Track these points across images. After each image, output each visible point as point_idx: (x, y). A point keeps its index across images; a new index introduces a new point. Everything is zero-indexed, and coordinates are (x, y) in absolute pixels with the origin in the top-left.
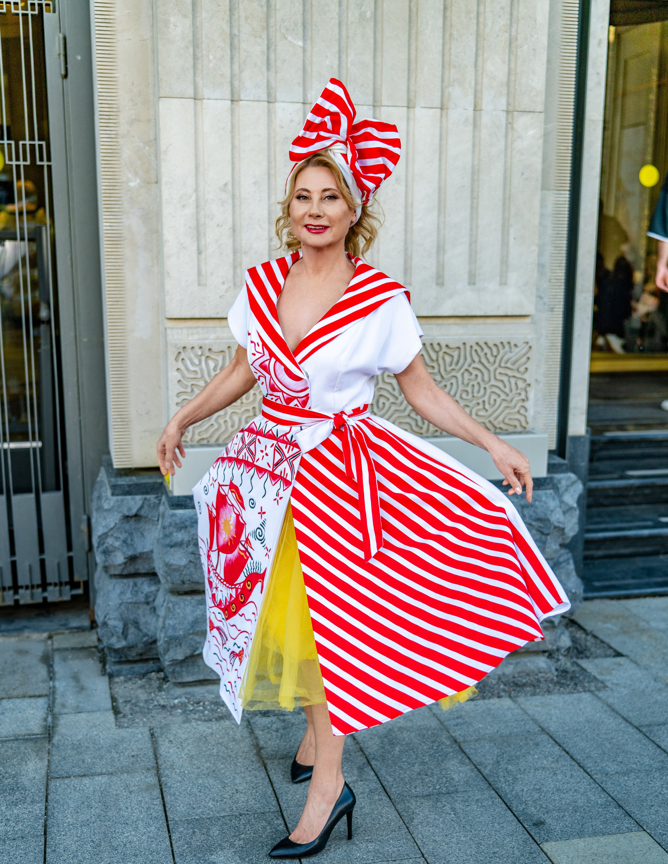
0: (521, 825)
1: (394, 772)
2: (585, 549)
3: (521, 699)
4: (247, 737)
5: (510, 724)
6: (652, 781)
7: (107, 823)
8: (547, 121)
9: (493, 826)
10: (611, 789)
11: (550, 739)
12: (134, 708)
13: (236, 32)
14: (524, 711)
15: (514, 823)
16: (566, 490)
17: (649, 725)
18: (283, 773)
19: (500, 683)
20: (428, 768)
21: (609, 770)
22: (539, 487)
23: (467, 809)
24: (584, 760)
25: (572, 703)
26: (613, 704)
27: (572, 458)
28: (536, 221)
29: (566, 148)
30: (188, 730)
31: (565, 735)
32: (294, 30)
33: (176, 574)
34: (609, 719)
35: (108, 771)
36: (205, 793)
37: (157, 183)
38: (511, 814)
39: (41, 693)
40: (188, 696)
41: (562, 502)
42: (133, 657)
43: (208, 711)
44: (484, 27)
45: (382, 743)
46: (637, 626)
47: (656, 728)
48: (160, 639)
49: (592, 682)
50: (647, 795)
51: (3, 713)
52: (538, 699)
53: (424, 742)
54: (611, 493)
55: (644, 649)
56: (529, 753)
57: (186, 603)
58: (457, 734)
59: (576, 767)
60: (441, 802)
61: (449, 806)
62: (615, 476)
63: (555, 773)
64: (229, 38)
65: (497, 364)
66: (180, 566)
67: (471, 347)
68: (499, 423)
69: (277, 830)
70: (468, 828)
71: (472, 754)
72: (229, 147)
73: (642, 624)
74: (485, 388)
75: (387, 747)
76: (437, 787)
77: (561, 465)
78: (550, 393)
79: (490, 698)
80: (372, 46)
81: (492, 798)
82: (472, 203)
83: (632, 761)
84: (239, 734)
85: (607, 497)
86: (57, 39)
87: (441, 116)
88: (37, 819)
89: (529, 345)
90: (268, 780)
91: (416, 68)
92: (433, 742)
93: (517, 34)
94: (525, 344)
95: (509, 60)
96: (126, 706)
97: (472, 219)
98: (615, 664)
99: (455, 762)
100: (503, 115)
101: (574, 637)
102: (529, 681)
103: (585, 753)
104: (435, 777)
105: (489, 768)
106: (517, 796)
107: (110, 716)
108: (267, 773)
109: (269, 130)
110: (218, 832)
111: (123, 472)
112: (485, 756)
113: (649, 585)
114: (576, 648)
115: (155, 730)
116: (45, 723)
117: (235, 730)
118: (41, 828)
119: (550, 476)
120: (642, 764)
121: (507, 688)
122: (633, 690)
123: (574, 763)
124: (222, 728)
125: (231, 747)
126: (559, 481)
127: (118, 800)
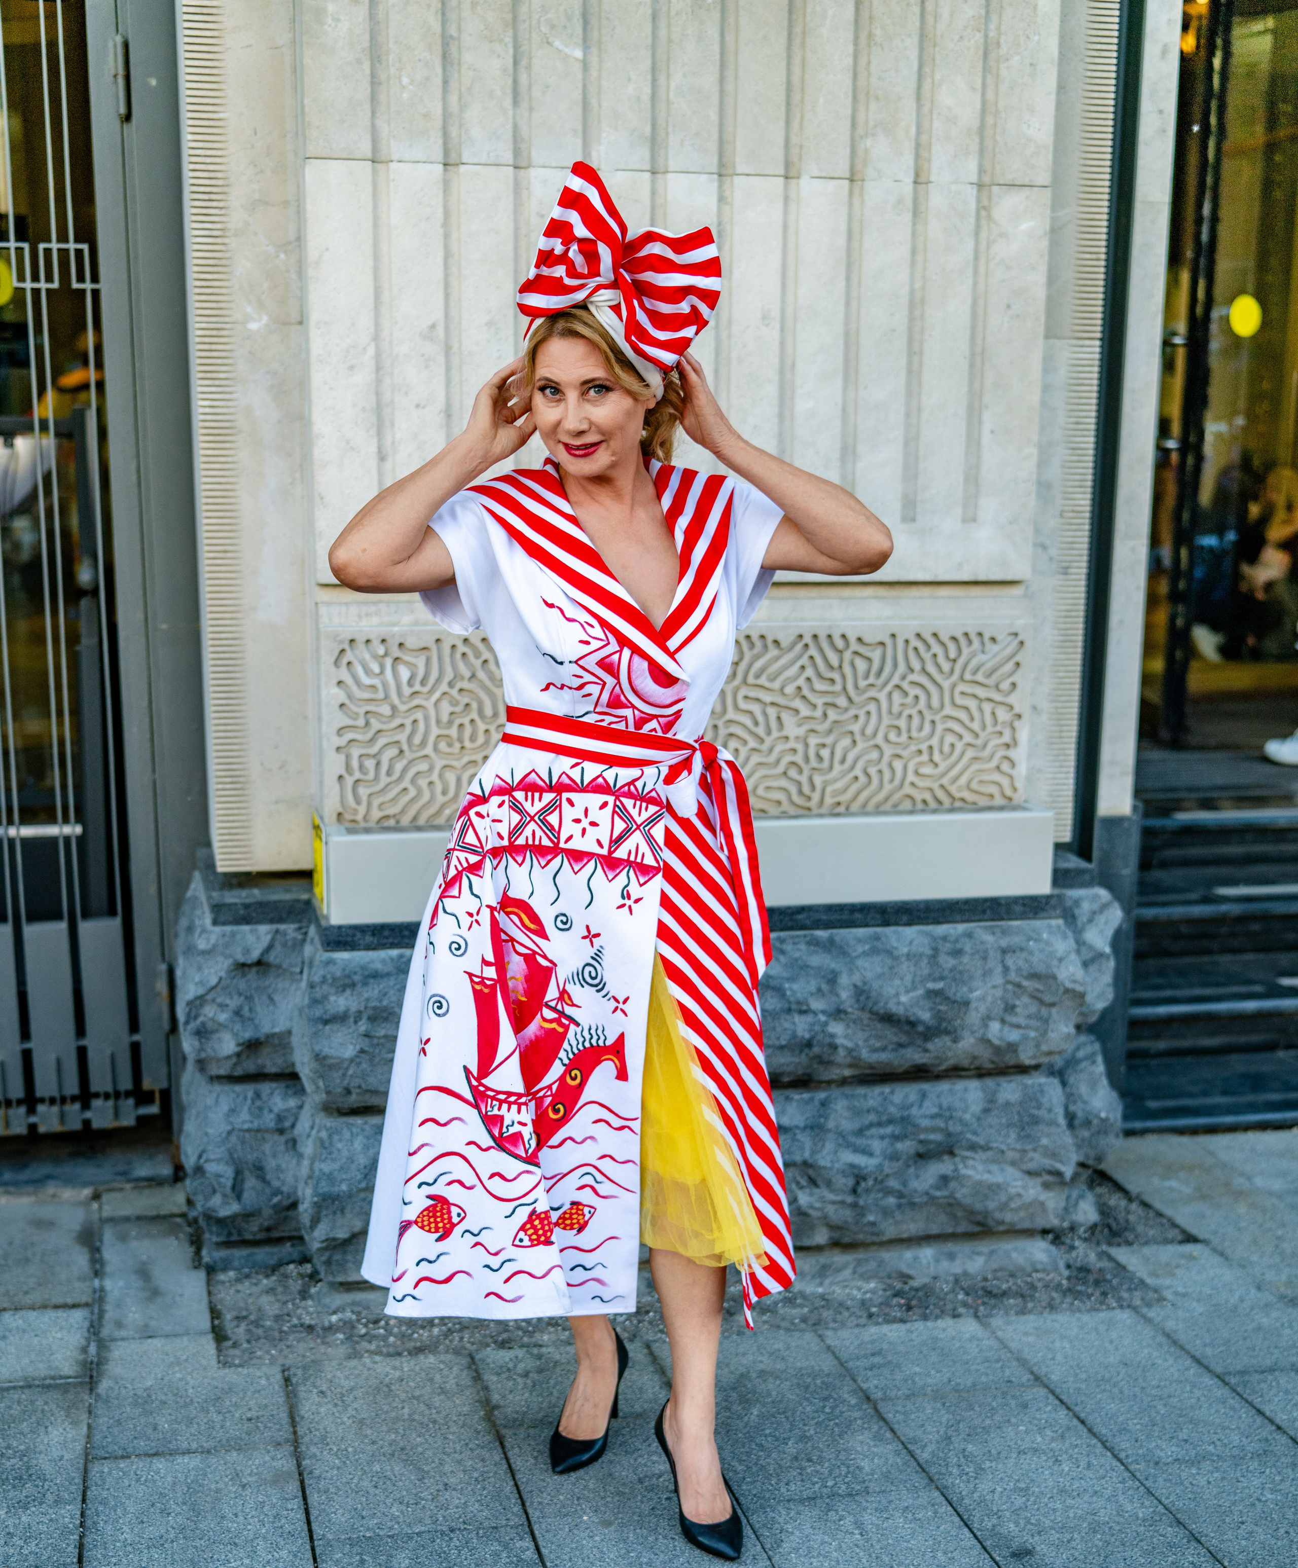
0: (987, 1556)
1: (748, 1454)
2: (1131, 1037)
3: (997, 1321)
4: (467, 1387)
5: (973, 1368)
6: (1243, 1476)
7: (198, 1543)
8: (1057, 203)
9: (934, 1557)
10: (1164, 1491)
11: (1051, 1397)
12: (254, 1330)
13: (453, 31)
14: (1004, 1343)
15: (974, 1552)
16: (1090, 921)
17: (1242, 1373)
18: (535, 1454)
19: (957, 1290)
20: (813, 1448)
21: (1163, 1454)
22: (1036, 913)
23: (885, 1525)
24: (1114, 1436)
25: (1097, 1329)
26: (1176, 1332)
27: (1106, 859)
28: (1035, 397)
29: (1094, 256)
30: (356, 1372)
31: (1080, 1389)
32: (565, 27)
33: (335, 1075)
34: (1166, 1360)
35: (202, 1447)
36: (385, 1490)
37: (301, 323)
38: (968, 1534)
39: (77, 1301)
40: (356, 1309)
41: (1080, 943)
42: (254, 1234)
43: (395, 1336)
44: (936, 21)
45: (726, 1401)
46: (1227, 1184)
47: (1256, 1377)
48: (304, 1199)
49: (1136, 1289)
50: (1234, 1503)
51: (4, 1338)
52: (1029, 1322)
53: (807, 1399)
54: (1184, 929)
55: (1240, 1229)
56: (1009, 1421)
57: (354, 1130)
58: (871, 1385)
59: (1099, 1449)
60: (837, 1511)
61: (851, 1518)
62: (1193, 896)
63: (1057, 1460)
64: (439, 43)
65: (956, 676)
66: (343, 1060)
67: (907, 641)
68: (960, 789)
69: (520, 1560)
70: (886, 1559)
71: (899, 1423)
72: (440, 254)
73: (1239, 1182)
74: (933, 722)
75: (736, 1408)
76: (830, 1484)
77: (1080, 872)
78: (1061, 731)
79: (937, 1317)
80: (718, 57)
81: (933, 1505)
82: (910, 362)
83: (1206, 1438)
84: (453, 1381)
85: (1180, 936)
86: (111, 44)
87: (851, 194)
88: (65, 1533)
89: (1020, 638)
90: (506, 1466)
91: (802, 100)
92: (825, 1399)
93: (999, 35)
94: (1012, 637)
95: (984, 85)
96: (238, 1326)
97: (909, 394)
98: (1183, 1256)
99: (865, 1436)
100: (974, 191)
101: (1104, 1204)
102: (1014, 1288)
103: (1116, 1423)
104: (827, 1464)
105: (930, 1449)
106: (982, 1501)
107: (209, 1345)
108: (505, 1453)
109: (516, 221)
110: (407, 1561)
111: (234, 881)
112: (923, 1425)
113: (1254, 1108)
114: (1109, 1226)
115: (293, 1371)
116: (83, 1356)
117: (445, 1372)
118: (73, 1551)
119: (1057, 891)
120: (1226, 1445)
121: (970, 1300)
122: (1214, 1305)
123: (1095, 1441)
124: (421, 1369)
125: (437, 1404)
126: (1077, 902)
127: (220, 1500)
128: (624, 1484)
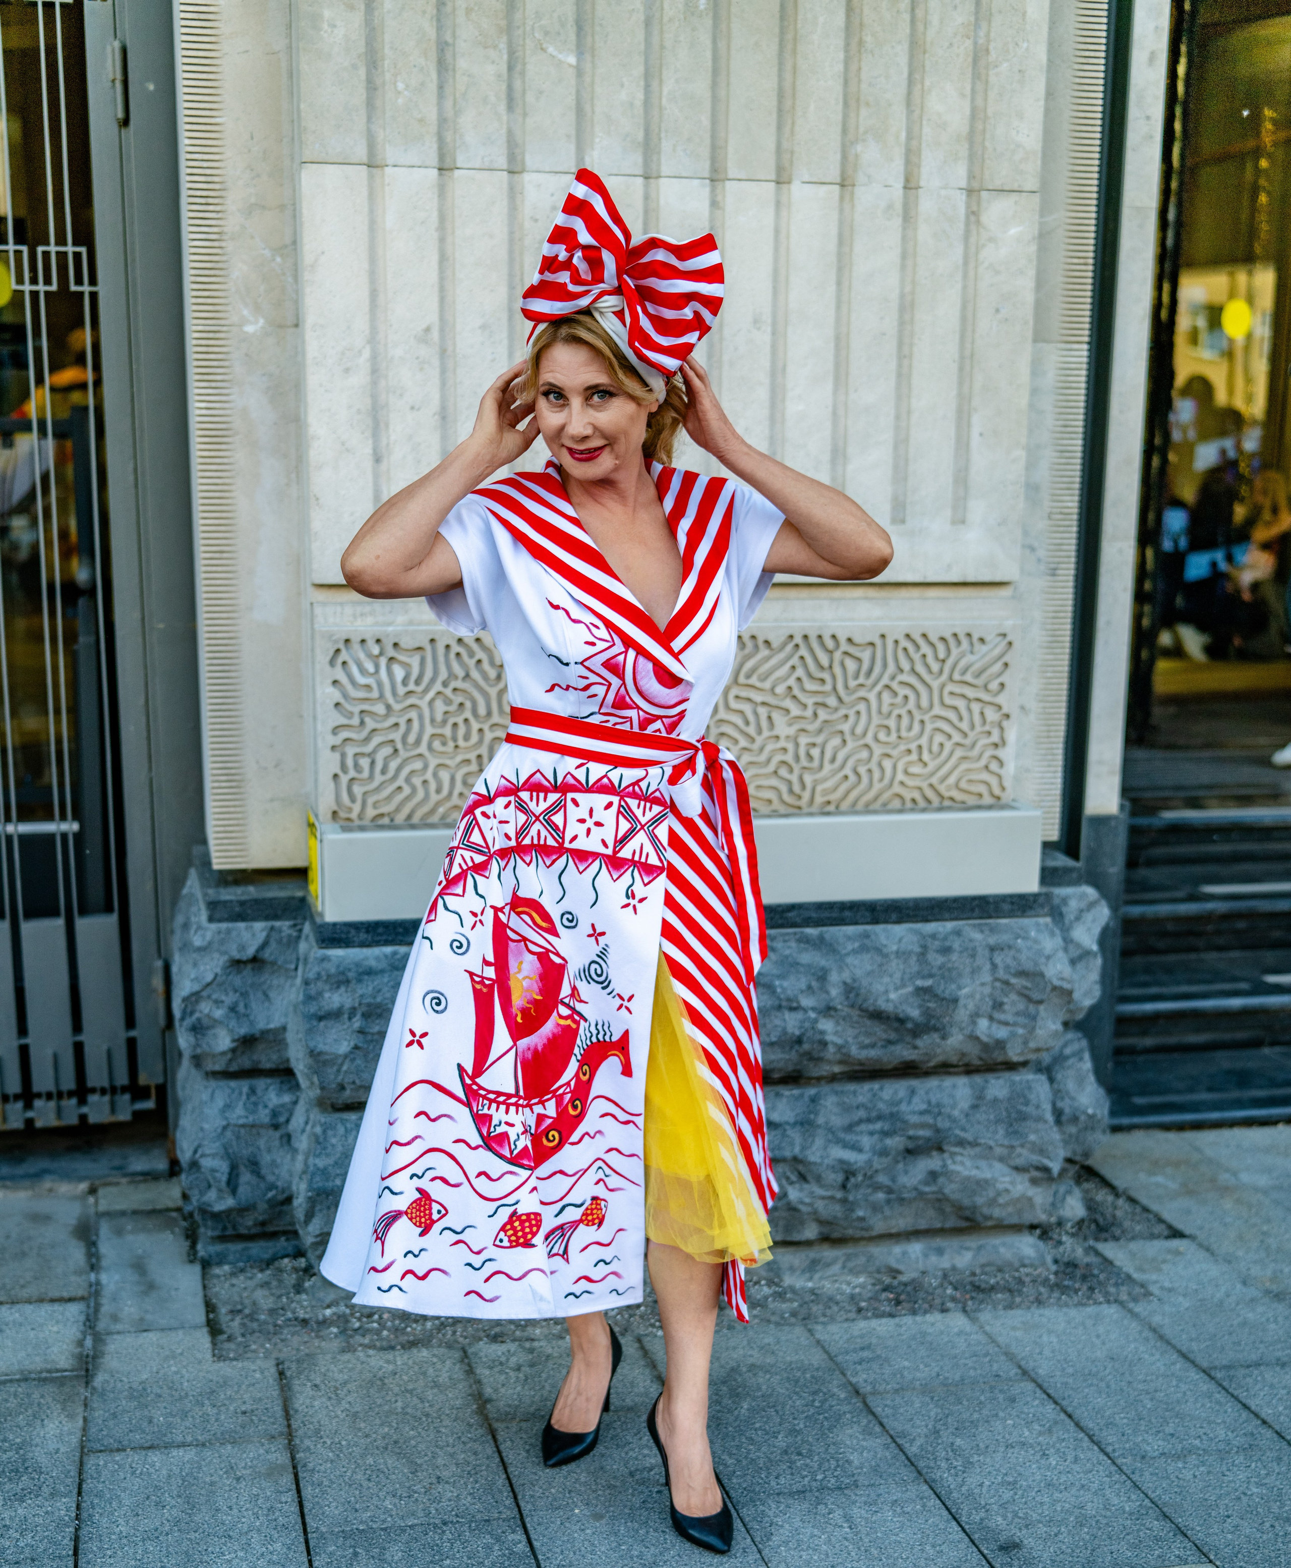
0: (975, 1549)
1: (738, 1447)
2: (1118, 1034)
3: (985, 1316)
4: (460, 1381)
5: (963, 1361)
6: (1229, 1470)
7: (192, 1536)
8: (1045, 209)
9: (923, 1550)
10: (1150, 1485)
11: (1038, 1391)
12: (249, 1324)
13: (448, 37)
14: (991, 1338)
15: (963, 1546)
16: (1078, 919)
17: (1228, 1367)
18: (527, 1447)
19: (946, 1284)
20: (803, 1442)
21: (1149, 1448)
22: (1024, 911)
23: (874, 1518)
24: (1101, 1430)
25: (1083, 1324)
26: (1162, 1326)
27: (1093, 856)
28: (1023, 401)
29: (1082, 261)
30: (350, 1365)
31: (1066, 1383)
32: (559, 34)
33: (329, 1071)
34: (1152, 1355)
35: (197, 1440)
36: (378, 1483)
37: (296, 326)
38: (957, 1528)
39: (73, 1294)
41: (1068, 941)
42: (249, 1228)
43: (388, 1330)
44: (925, 28)
46: (1213, 1180)
47: (1243, 1371)
48: (298, 1193)
49: (1123, 1284)
50: (1220, 1497)
52: (1017, 1316)
53: (796, 1393)
54: (1170, 927)
55: (1225, 1225)
56: (997, 1415)
57: (348, 1126)
58: (860, 1379)
59: (1086, 1442)
60: (826, 1504)
61: (840, 1512)
62: (1180, 894)
63: (1044, 1454)
64: (435, 49)
65: (945, 676)
66: (337, 1056)
67: (896, 642)
68: (949, 788)
69: (512, 1553)
70: (875, 1552)
71: (887, 1417)
72: (435, 258)
73: (1224, 1177)
74: (922, 722)
75: (726, 1401)
76: (819, 1477)
77: (1067, 870)
78: (1049, 731)
79: (926, 1312)
80: (710, 63)
81: (922, 1499)
82: (900, 366)
83: (1192, 1432)
84: (445, 1375)
85: (1165, 934)
86: (109, 49)
87: (842, 199)
88: (60, 1525)
89: (1009, 639)
90: (498, 1460)
91: (793, 107)
92: (815, 1393)
93: (988, 41)
94: (1000, 638)
95: (973, 92)
96: (232, 1320)
97: (899, 398)
98: (1169, 1251)
99: (854, 1430)
100: (961, 197)
101: (1091, 1200)
102: (1002, 1282)
103: (1103, 1417)
104: (816, 1458)
105: (918, 1442)
106: (970, 1494)
107: (203, 1339)
108: (497, 1447)
109: (510, 224)
110: (400, 1554)
111: (229, 878)
112: (911, 1420)
113: (1240, 1104)
114: (1095, 1221)
115: (287, 1364)
116: (79, 1350)
117: (438, 1366)
118: (68, 1544)
119: (1044, 890)
120: (1212, 1439)
121: (958, 1295)
122: (1200, 1300)
123: (1082, 1435)
124: (414, 1363)
125: (430, 1398)
126: (1065, 901)
127: (214, 1493)
128: (615, 1477)
